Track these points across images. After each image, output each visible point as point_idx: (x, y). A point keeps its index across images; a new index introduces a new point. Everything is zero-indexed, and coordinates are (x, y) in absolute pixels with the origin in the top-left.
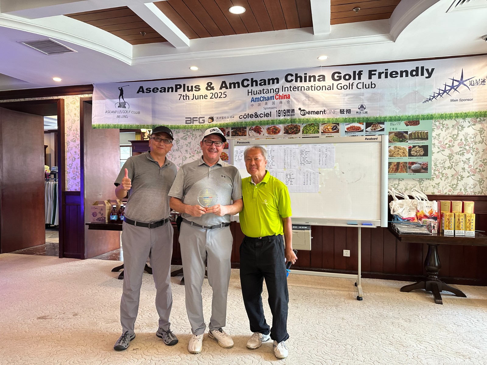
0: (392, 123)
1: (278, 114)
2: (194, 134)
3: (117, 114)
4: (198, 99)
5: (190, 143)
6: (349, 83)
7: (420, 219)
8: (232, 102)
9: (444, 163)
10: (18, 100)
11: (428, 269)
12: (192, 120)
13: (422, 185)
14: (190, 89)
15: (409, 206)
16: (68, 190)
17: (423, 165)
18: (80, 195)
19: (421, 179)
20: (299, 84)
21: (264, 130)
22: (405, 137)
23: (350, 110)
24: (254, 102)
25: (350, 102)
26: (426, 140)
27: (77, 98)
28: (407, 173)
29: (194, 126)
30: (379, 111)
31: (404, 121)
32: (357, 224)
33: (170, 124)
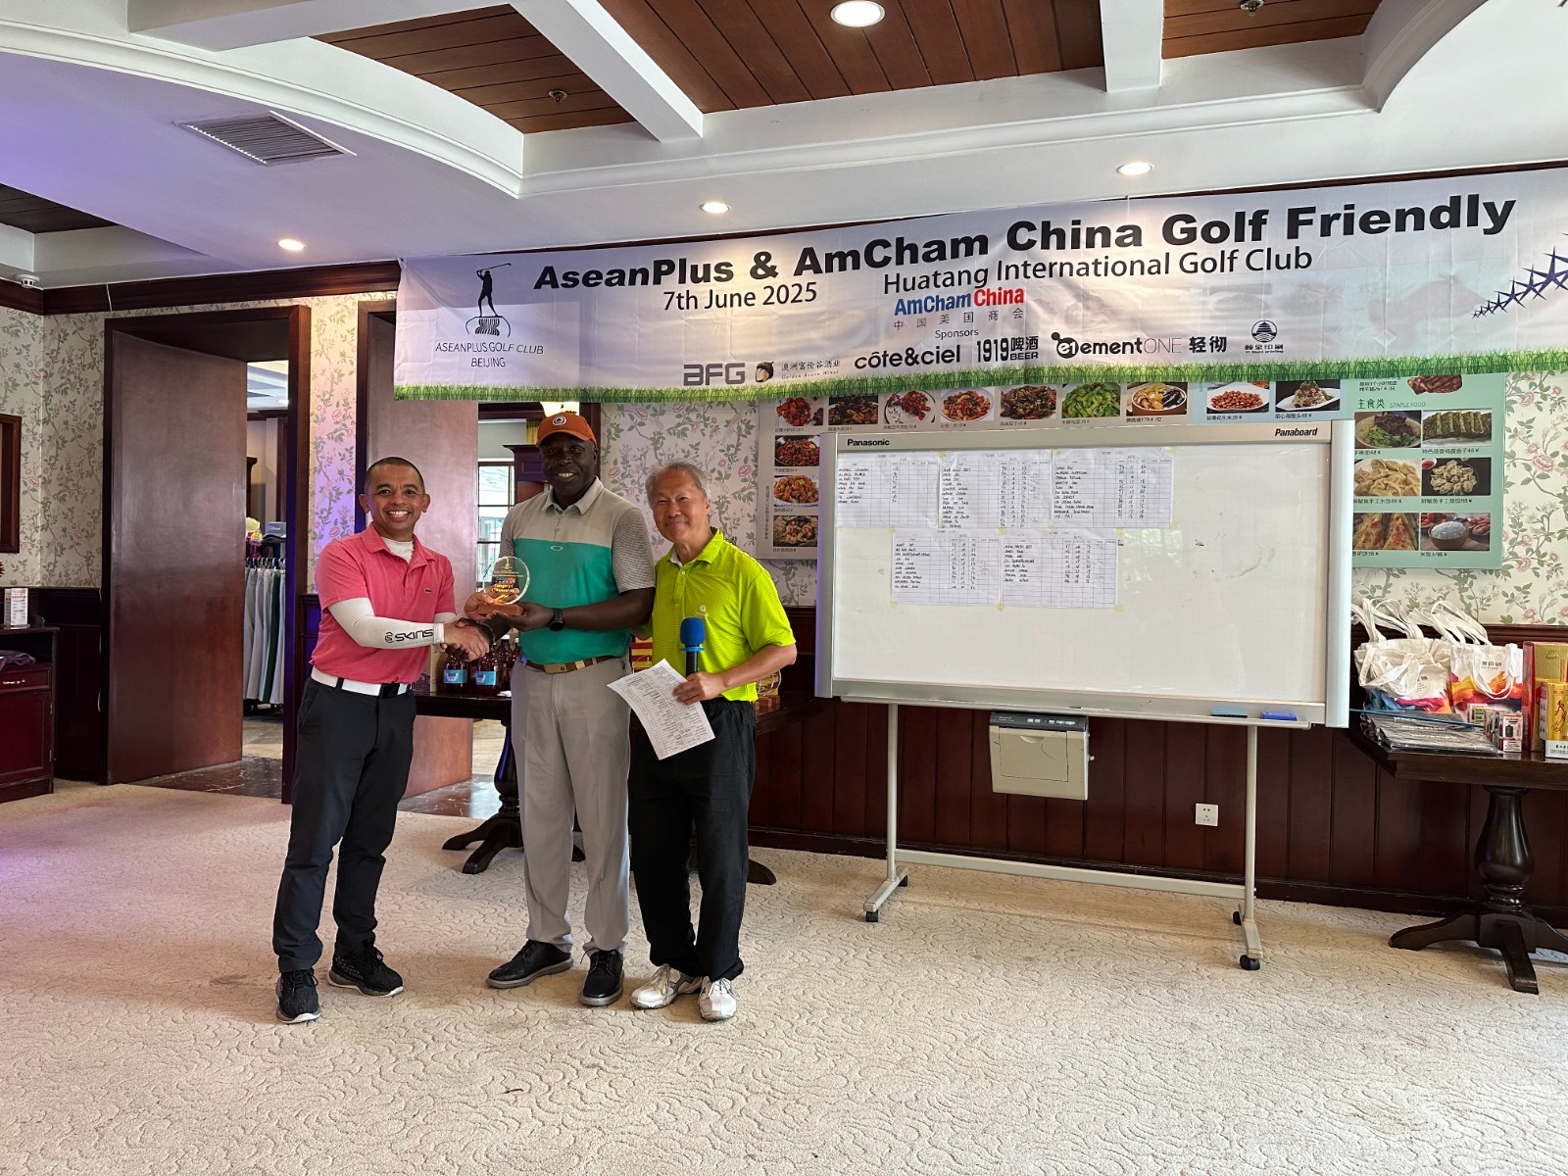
0: (1367, 384)
1: (982, 353)
2: (708, 419)
3: (471, 355)
4: (725, 305)
5: (695, 447)
6: (1223, 252)
7: (1462, 706)
8: (834, 314)
9: (1545, 518)
10: (173, 311)
11: (1486, 874)
12: (707, 372)
13: (1469, 593)
14: (700, 274)
15: (1422, 660)
17: (1472, 523)
19: (1465, 571)
20: (1053, 255)
21: (936, 404)
22: (1410, 431)
23: (1225, 338)
24: (905, 313)
25: (1226, 314)
26: (1483, 441)
27: (349, 304)
28: (1417, 549)
29: (710, 391)
30: (1320, 344)
31: (1410, 378)
32: (1245, 717)
33: (635, 387)
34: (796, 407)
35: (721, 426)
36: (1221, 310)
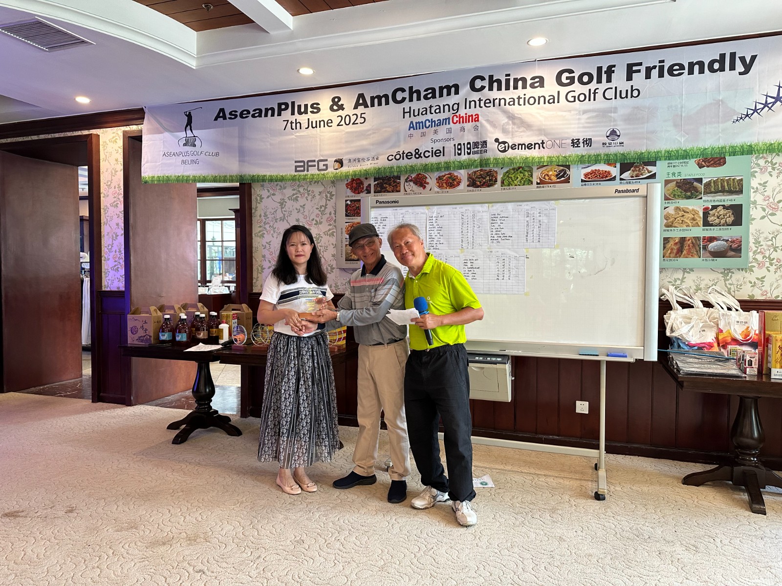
0: (672, 163)
1: (457, 151)
2: (310, 191)
3: (181, 158)
4: (316, 127)
5: (303, 206)
6: (590, 90)
7: (724, 347)
8: (376, 130)
9: (773, 238)
11: (738, 444)
12: (306, 165)
13: (730, 282)
14: (303, 110)
15: (702, 321)
16: (106, 289)
17: (731, 242)
18: (124, 296)
19: (729, 269)
20: (495, 94)
21: (432, 181)
22: (696, 190)
23: (591, 139)
24: (414, 129)
25: (591, 125)
26: (738, 195)
27: (119, 132)
28: (700, 257)
29: (309, 176)
30: (645, 141)
31: (696, 159)
32: (598, 355)
33: (268, 173)
34: (356, 184)
35: (317, 195)
36: (589, 123)
